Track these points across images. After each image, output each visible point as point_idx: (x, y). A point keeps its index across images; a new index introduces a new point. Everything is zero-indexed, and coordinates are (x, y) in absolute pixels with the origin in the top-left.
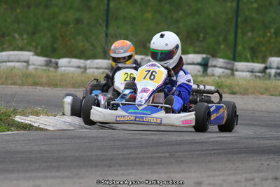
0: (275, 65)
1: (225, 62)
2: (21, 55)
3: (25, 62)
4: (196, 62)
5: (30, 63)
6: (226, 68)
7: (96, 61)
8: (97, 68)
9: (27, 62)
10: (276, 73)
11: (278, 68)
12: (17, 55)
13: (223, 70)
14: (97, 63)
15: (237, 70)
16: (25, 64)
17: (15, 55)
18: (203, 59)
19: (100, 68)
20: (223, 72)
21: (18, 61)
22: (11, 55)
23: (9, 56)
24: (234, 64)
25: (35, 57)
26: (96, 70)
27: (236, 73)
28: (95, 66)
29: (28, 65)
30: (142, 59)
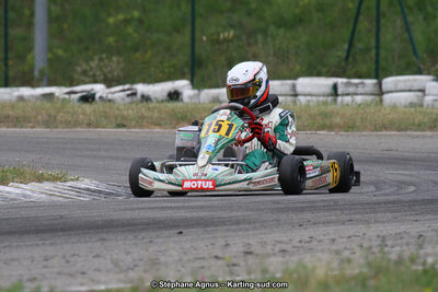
2: (415, 80)
3: (420, 91)
5: (427, 92)
9: (422, 91)
12: (409, 80)
16: (420, 94)
17: (405, 81)
21: (410, 91)
22: (400, 81)
23: (397, 83)
25: (434, 83)
29: (425, 95)
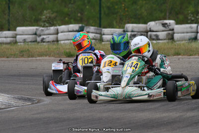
0: (130, 29)
1: (95, 29)
4: (75, 30)
6: (96, 33)
7: (5, 32)
8: (5, 37)
10: (131, 34)
11: (132, 31)
13: (94, 34)
14: (5, 34)
15: (104, 35)
18: (80, 27)
19: (7, 37)
20: (95, 36)
24: (102, 30)
26: (4, 39)
27: (103, 36)
28: (4, 36)
30: (37, 29)
